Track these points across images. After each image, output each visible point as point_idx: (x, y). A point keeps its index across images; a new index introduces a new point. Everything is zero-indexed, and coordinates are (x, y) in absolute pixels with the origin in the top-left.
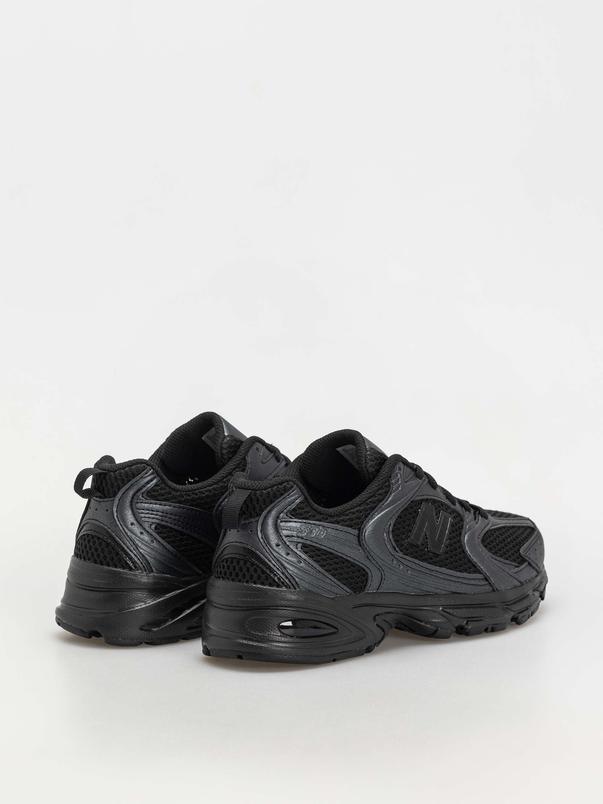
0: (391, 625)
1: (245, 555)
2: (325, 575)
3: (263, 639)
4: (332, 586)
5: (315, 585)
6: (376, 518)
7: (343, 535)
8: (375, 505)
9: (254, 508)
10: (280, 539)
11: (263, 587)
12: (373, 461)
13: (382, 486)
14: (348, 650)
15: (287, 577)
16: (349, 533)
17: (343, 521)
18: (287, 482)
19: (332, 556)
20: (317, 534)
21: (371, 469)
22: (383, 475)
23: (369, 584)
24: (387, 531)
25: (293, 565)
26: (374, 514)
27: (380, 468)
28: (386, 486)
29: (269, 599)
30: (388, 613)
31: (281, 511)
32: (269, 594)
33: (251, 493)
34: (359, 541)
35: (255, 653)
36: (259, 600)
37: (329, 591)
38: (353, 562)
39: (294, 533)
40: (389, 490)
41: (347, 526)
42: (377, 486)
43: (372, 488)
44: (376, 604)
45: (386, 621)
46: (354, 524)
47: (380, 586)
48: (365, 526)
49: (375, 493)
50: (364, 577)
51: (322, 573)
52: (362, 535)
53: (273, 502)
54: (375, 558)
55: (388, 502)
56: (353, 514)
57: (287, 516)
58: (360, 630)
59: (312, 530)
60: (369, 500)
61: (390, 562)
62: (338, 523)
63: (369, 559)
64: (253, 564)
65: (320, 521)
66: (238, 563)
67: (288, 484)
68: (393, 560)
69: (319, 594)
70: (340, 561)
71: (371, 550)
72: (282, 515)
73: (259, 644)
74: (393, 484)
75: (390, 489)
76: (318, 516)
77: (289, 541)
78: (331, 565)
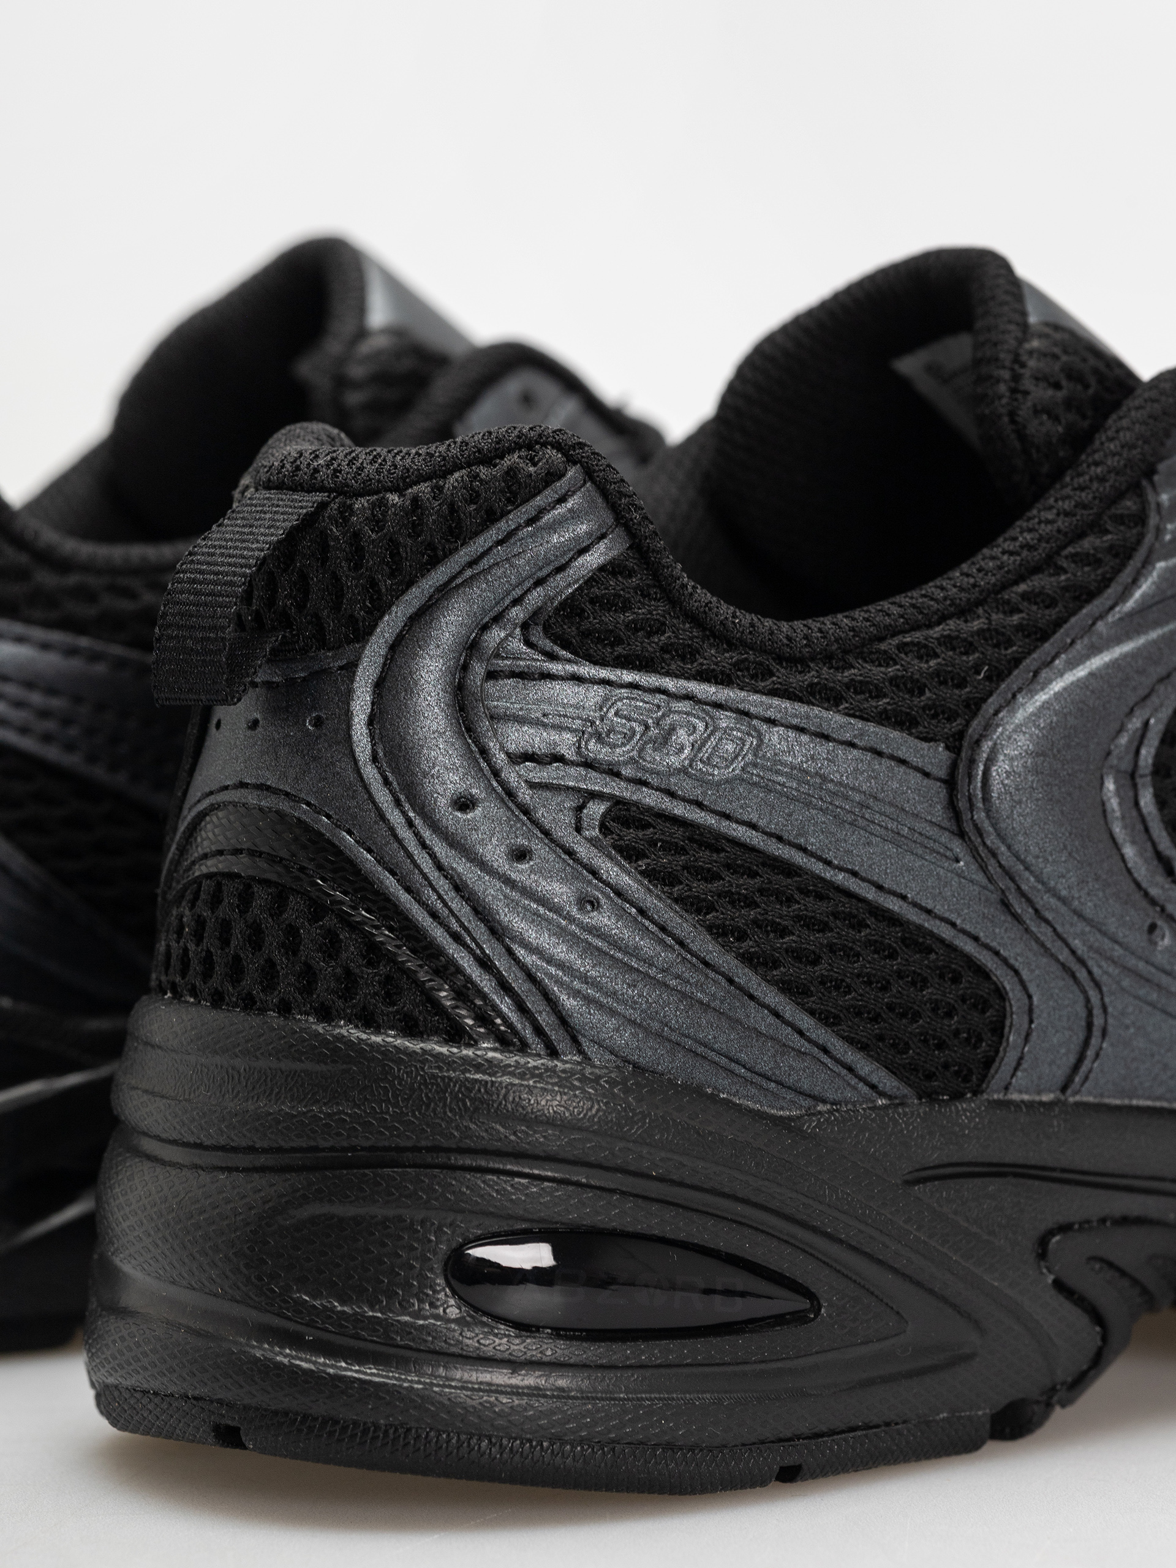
0: (1145, 1291)
1: (282, 859)
2: (739, 988)
3: (352, 1337)
4: (783, 1054)
5: (674, 1037)
6: (1057, 686)
7: (856, 770)
8: (1053, 613)
9: (338, 592)
10: (481, 770)
11: (364, 1036)
12: (1057, 386)
13: (1099, 516)
14: (876, 1420)
15: (505, 987)
16: (892, 757)
17: (862, 692)
18: (530, 447)
19: (789, 881)
20: (704, 754)
21: (1041, 424)
22: (1106, 456)
23: (1011, 1057)
24: (1126, 765)
25: (549, 921)
26: (1049, 663)
27: (1097, 427)
28: (1119, 520)
29: (396, 1105)
30: (1124, 1221)
31: (492, 614)
32: (395, 1078)
33: (323, 506)
34: (952, 805)
35: (305, 1417)
36: (339, 1112)
37: (769, 1079)
38: (920, 922)
39: (565, 744)
40: (1139, 541)
41: (883, 718)
42: (1067, 514)
43: (1040, 523)
44: (1053, 1169)
45: (1111, 1265)
46: (924, 708)
47: (1076, 1068)
48: (988, 727)
49: (1058, 553)
50: (983, 1012)
51: (723, 974)
52: (970, 777)
53: (446, 556)
54: (1051, 909)
55: (1130, 604)
56: (920, 658)
57: (529, 644)
58: (954, 1306)
59: (672, 729)
60: (1022, 587)
61: (1136, 939)
62: (830, 697)
63: (1016, 917)
64: (318, 909)
65: (722, 683)
66: (245, 899)
67: (532, 460)
68: (1152, 928)
69: (699, 1091)
70: (835, 915)
71: (1023, 862)
72: (496, 634)
73: (332, 1366)
74: (1164, 513)
75: (1140, 538)
76: (713, 656)
77: (532, 785)
78: (783, 932)
